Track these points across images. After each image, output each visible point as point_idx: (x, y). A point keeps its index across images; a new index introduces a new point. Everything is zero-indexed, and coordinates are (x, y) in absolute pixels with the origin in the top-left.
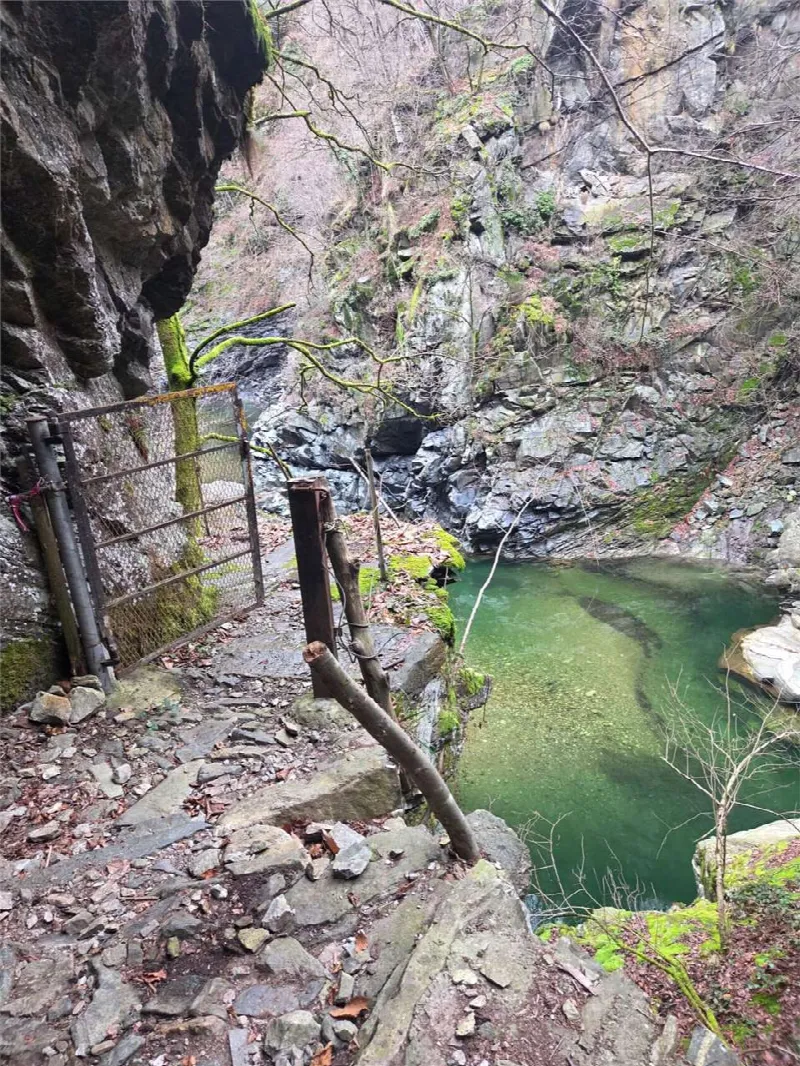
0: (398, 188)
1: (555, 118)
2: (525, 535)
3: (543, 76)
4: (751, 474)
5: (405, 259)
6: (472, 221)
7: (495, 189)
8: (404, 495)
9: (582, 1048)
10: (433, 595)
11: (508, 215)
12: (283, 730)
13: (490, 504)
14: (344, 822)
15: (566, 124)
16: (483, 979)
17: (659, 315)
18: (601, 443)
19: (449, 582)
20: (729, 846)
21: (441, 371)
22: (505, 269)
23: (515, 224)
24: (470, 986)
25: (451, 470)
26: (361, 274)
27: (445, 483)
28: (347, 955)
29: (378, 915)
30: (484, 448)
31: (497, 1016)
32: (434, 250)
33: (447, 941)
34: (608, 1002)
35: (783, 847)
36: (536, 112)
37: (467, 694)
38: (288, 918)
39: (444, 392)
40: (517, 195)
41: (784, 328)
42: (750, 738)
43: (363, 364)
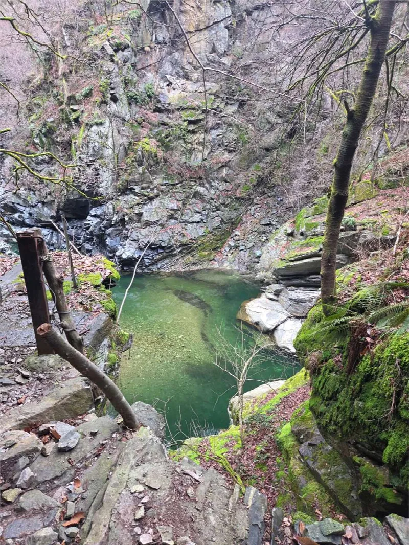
0: (68, 71)
1: (152, 45)
2: (147, 261)
3: (145, 22)
4: (248, 229)
5: (74, 111)
6: (111, 94)
7: (122, 78)
8: (81, 241)
9: (198, 510)
10: (103, 294)
11: (130, 94)
12: (20, 376)
13: (128, 245)
14: (62, 421)
15: (158, 50)
16: (146, 488)
17: (206, 153)
18: (182, 215)
19: (112, 286)
20: (244, 400)
21: (98, 174)
22: (130, 122)
23: (135, 99)
24: (140, 493)
25: (106, 227)
26: (49, 117)
27: (103, 234)
28: (70, 492)
29: (86, 467)
30: (124, 216)
31: (155, 505)
32: (90, 108)
33: (127, 472)
34: (207, 485)
35: (265, 396)
36: (142, 41)
37: (121, 344)
38: (33, 479)
39: (101, 185)
40: (135, 84)
41: (259, 162)
42: (251, 350)
43: (53, 168)
